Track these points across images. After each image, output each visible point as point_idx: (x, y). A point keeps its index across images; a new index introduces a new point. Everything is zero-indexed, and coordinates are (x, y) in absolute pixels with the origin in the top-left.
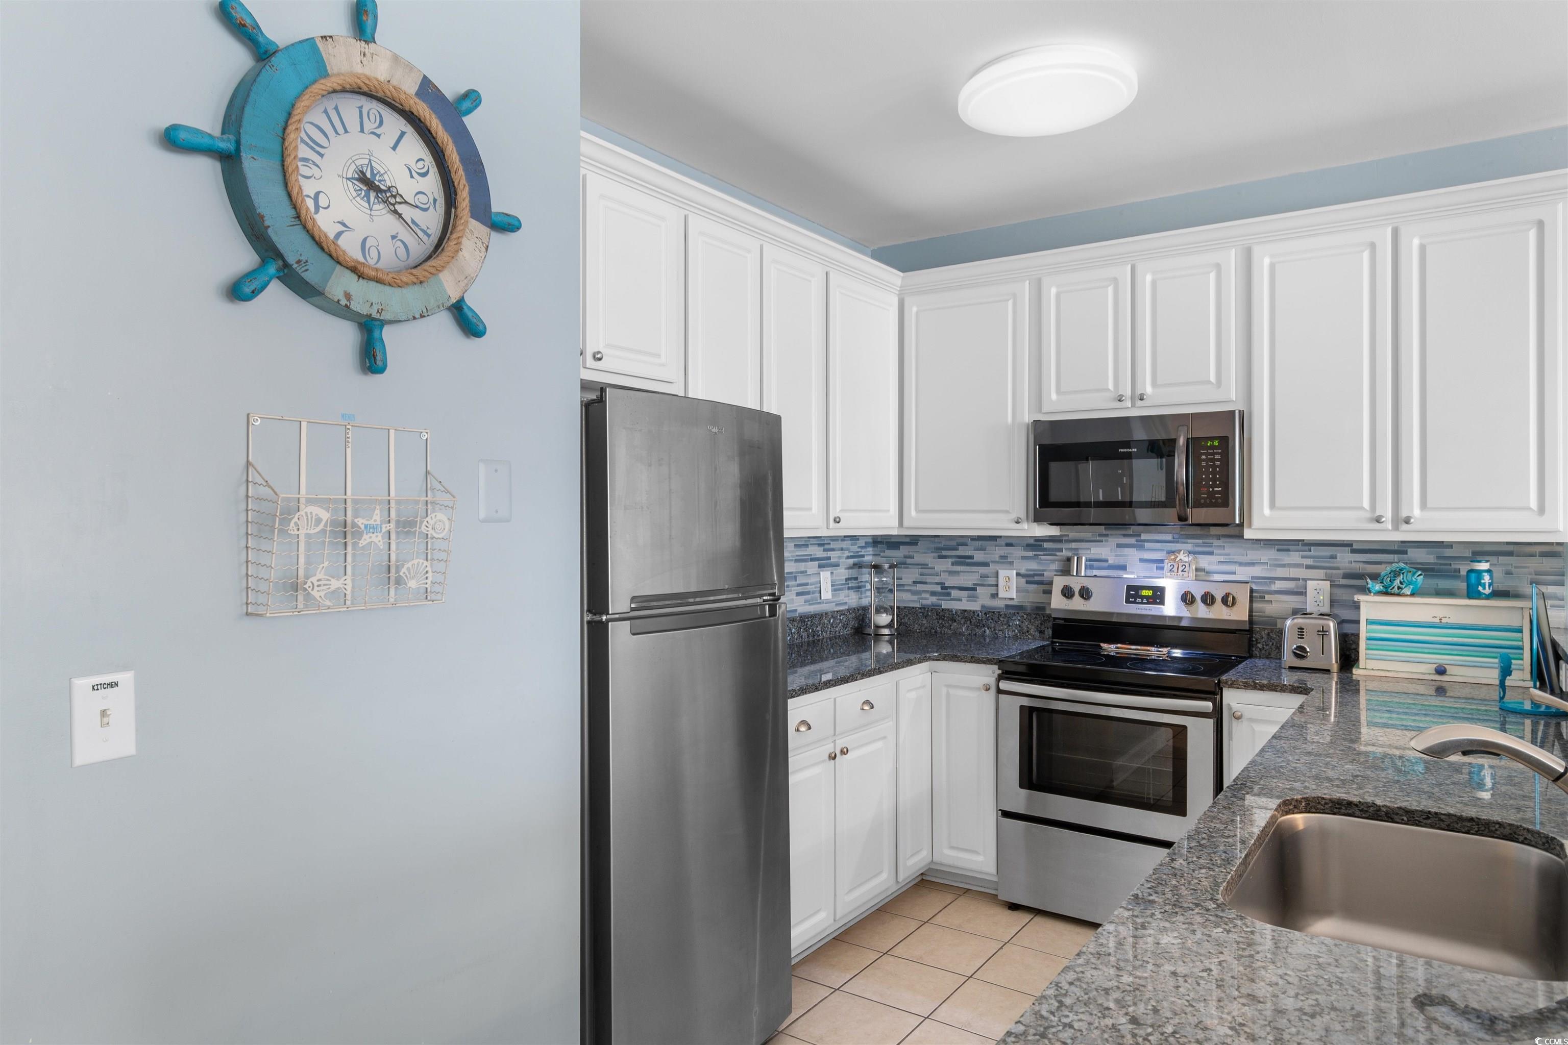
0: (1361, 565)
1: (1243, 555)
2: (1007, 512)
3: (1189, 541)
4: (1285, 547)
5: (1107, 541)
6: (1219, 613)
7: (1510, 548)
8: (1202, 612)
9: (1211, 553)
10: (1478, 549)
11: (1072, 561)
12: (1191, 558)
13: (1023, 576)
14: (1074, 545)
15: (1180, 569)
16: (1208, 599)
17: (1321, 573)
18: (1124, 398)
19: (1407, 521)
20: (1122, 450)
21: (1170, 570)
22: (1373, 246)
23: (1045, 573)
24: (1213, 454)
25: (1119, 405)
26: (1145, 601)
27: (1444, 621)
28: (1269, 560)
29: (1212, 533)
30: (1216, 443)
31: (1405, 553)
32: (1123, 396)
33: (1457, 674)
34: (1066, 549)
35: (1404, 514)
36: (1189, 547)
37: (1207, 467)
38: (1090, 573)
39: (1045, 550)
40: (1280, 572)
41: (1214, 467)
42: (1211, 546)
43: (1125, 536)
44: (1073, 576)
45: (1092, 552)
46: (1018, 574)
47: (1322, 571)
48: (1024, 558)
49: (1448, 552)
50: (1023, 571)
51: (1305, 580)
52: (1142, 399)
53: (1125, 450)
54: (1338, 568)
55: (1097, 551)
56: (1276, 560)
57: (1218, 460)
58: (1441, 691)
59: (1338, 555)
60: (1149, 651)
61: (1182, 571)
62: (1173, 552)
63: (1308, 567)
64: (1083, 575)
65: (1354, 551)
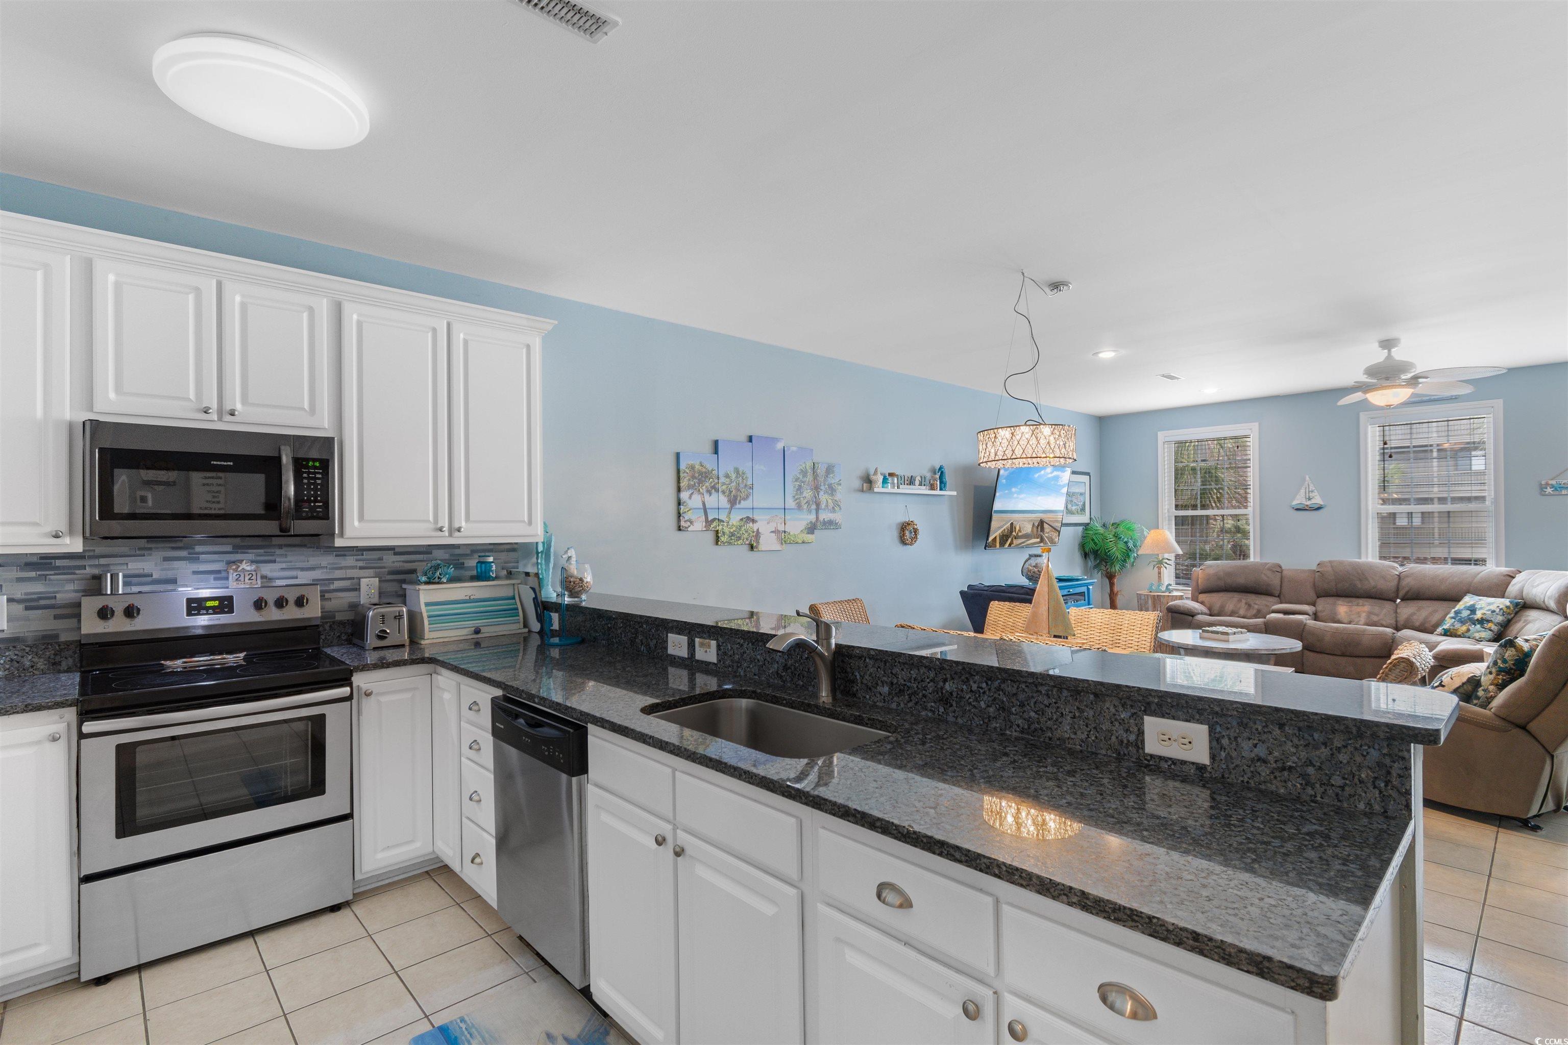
0: (401, 564)
1: (304, 562)
2: (36, 524)
3: (250, 551)
4: (342, 553)
5: (150, 555)
6: (291, 613)
7: (492, 547)
8: (273, 615)
9: (274, 562)
10: (474, 548)
11: (103, 579)
12: (253, 567)
13: (19, 601)
14: (103, 561)
15: (247, 578)
16: (281, 603)
17: (371, 572)
18: (211, 411)
19: (459, 530)
20: (215, 463)
21: (237, 580)
22: (434, 330)
23: (58, 595)
24: (315, 473)
25: (205, 416)
26: (210, 611)
27: (472, 597)
28: (328, 564)
29: (274, 543)
30: (317, 464)
31: (430, 553)
32: (210, 408)
33: (487, 632)
34: (90, 566)
35: (456, 525)
36: (251, 556)
37: (309, 484)
38: (128, 590)
39: (58, 568)
40: (338, 574)
41: (315, 484)
42: (273, 555)
43: (174, 548)
44: (107, 595)
45: (129, 567)
46: (10, 600)
47: (372, 570)
48: (20, 580)
49: (457, 551)
50: (18, 596)
51: (359, 579)
52: (232, 414)
53: (219, 463)
54: (384, 568)
55: (136, 566)
56: (333, 564)
57: (319, 479)
58: (477, 644)
59: (384, 557)
60: (225, 659)
61: (249, 579)
62: (234, 562)
63: (361, 568)
64: (120, 592)
65: (395, 554)
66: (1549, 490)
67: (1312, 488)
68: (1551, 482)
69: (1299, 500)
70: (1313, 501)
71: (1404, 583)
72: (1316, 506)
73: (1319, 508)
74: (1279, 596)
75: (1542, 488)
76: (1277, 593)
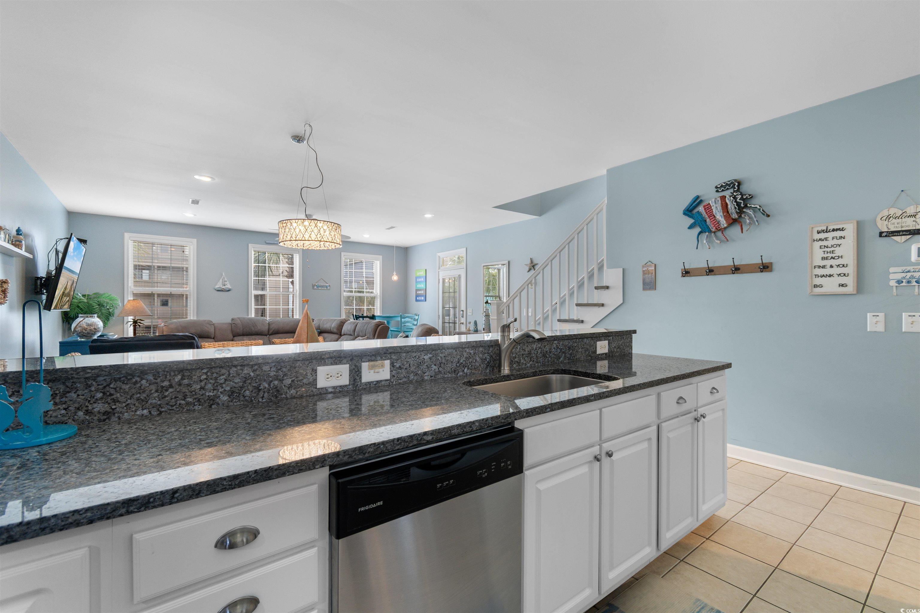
66: (315, 287)
67: (226, 279)
68: (316, 284)
69: (219, 285)
70: (226, 286)
71: (271, 327)
72: (228, 289)
73: (229, 290)
74: (214, 338)
75: (313, 286)
76: (213, 336)
